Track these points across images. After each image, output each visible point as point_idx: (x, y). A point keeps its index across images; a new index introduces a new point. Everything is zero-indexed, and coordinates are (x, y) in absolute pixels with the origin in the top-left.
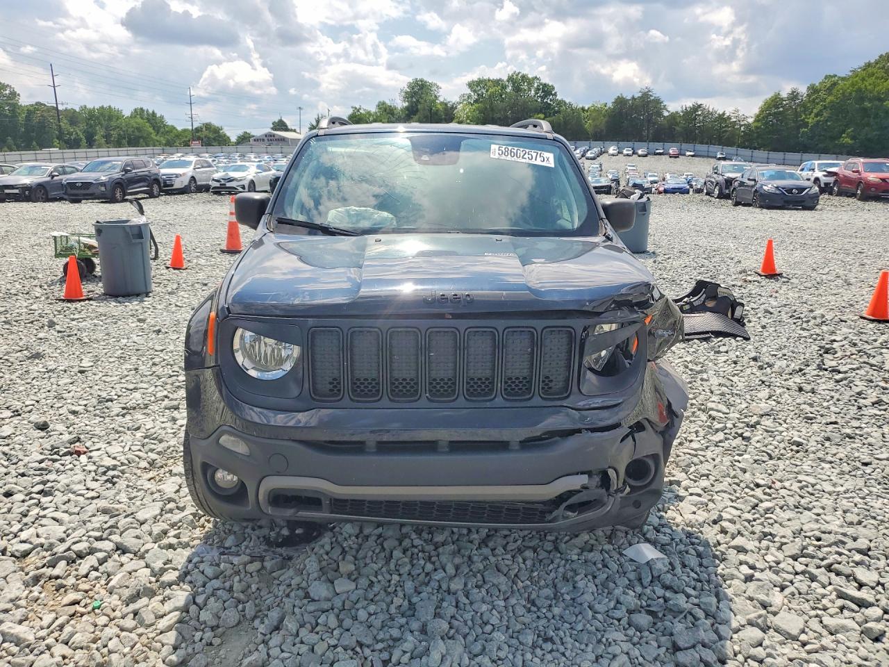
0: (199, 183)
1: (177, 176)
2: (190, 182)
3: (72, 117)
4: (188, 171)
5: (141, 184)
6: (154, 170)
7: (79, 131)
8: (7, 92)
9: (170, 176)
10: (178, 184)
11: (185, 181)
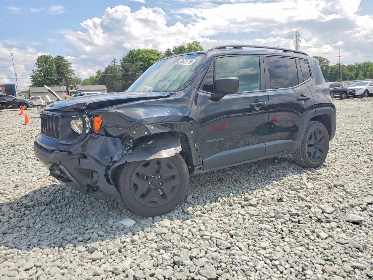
0: (370, 93)
1: (358, 90)
2: (365, 92)
3: (351, 68)
4: (365, 87)
5: (338, 93)
6: (346, 87)
7: (353, 74)
8: (325, 61)
9: (354, 90)
10: (357, 93)
11: (362, 92)
